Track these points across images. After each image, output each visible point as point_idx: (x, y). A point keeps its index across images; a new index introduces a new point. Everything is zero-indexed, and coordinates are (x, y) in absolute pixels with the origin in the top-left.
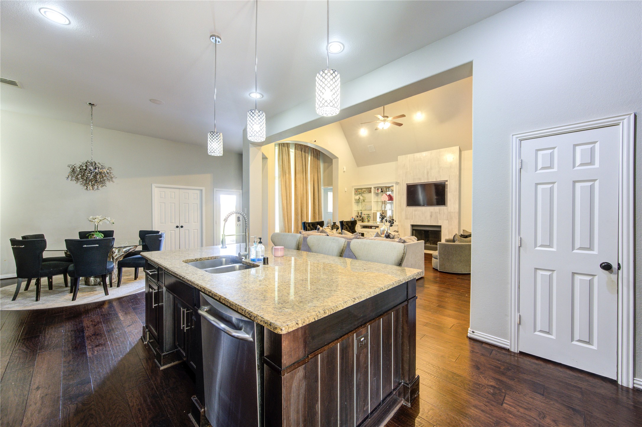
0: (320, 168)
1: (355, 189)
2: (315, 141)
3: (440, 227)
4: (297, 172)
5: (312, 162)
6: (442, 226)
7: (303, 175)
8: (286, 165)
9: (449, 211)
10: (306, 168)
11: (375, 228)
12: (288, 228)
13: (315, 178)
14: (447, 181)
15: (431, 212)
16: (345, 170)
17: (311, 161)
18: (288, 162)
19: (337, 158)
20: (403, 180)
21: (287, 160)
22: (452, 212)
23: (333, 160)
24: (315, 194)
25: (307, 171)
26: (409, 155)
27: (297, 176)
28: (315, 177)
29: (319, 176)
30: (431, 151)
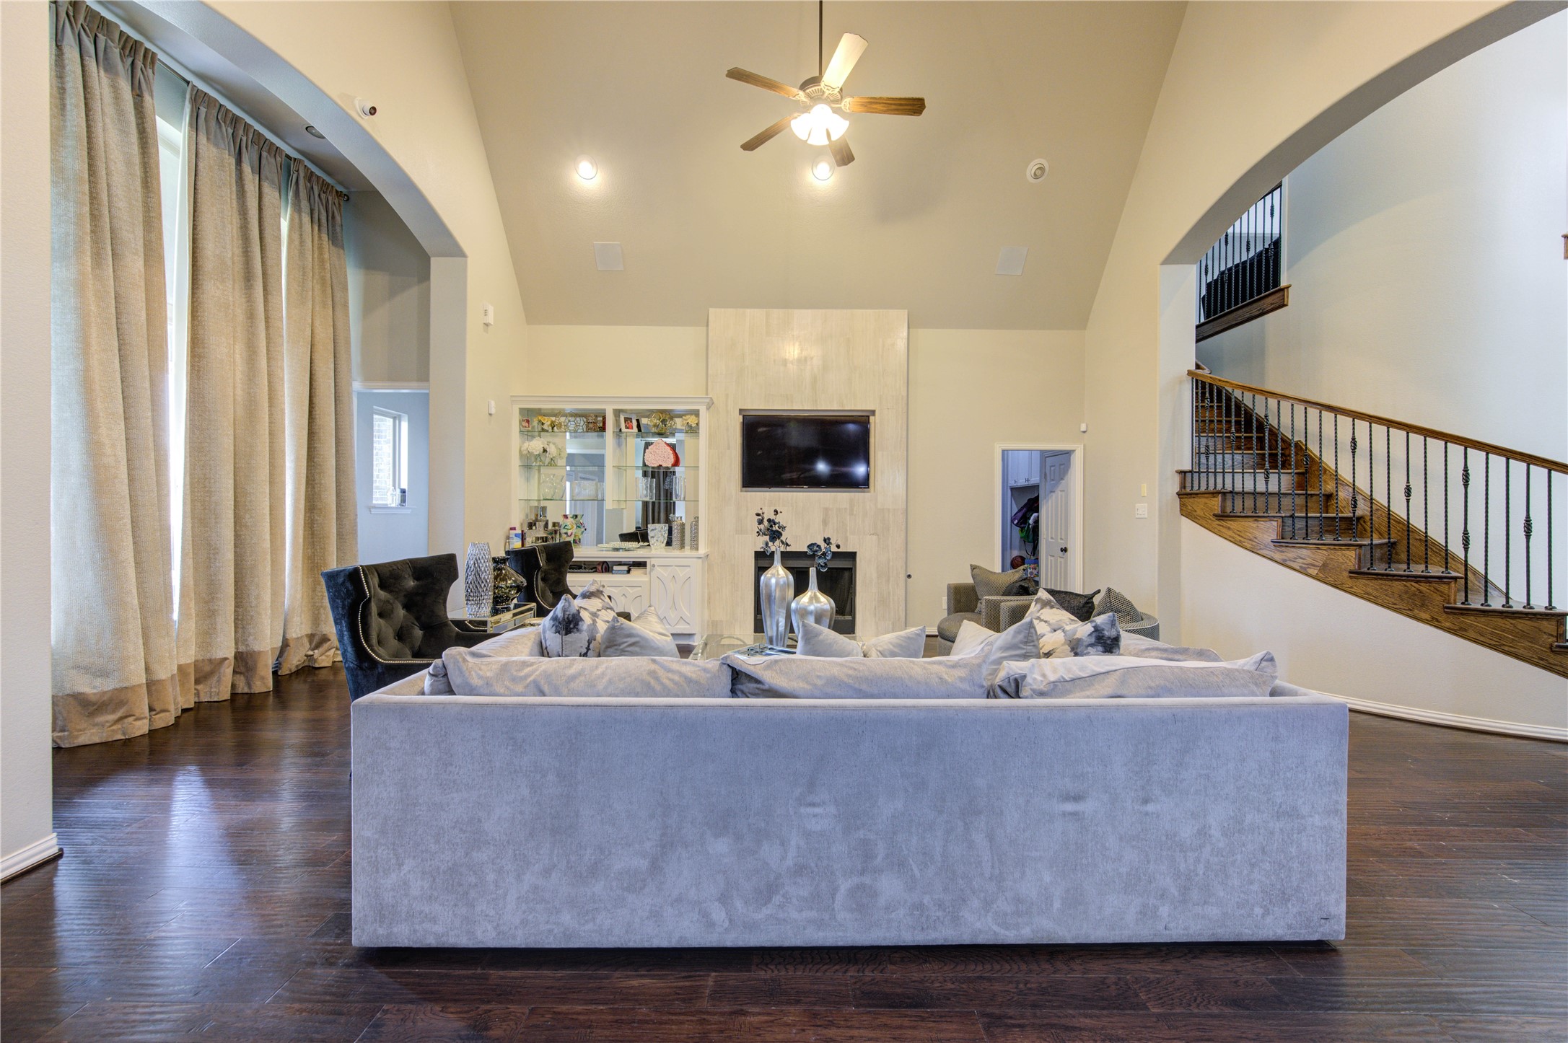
0: (345, 289)
1: (522, 410)
2: (373, 111)
3: (852, 556)
4: (208, 264)
5: (302, 242)
6: (858, 555)
7: (250, 299)
8: (119, 191)
9: (879, 506)
10: (270, 262)
11: (625, 568)
12: (142, 606)
13: (317, 331)
14: (873, 412)
15: (826, 510)
16: (490, 319)
17: (296, 236)
18: (138, 183)
19: (461, 254)
20: (727, 395)
21: (129, 164)
22: (889, 510)
23: (433, 260)
24: (317, 412)
25: (271, 280)
26: (749, 312)
27: (212, 290)
28: (317, 323)
29: (340, 325)
30: (824, 311)
